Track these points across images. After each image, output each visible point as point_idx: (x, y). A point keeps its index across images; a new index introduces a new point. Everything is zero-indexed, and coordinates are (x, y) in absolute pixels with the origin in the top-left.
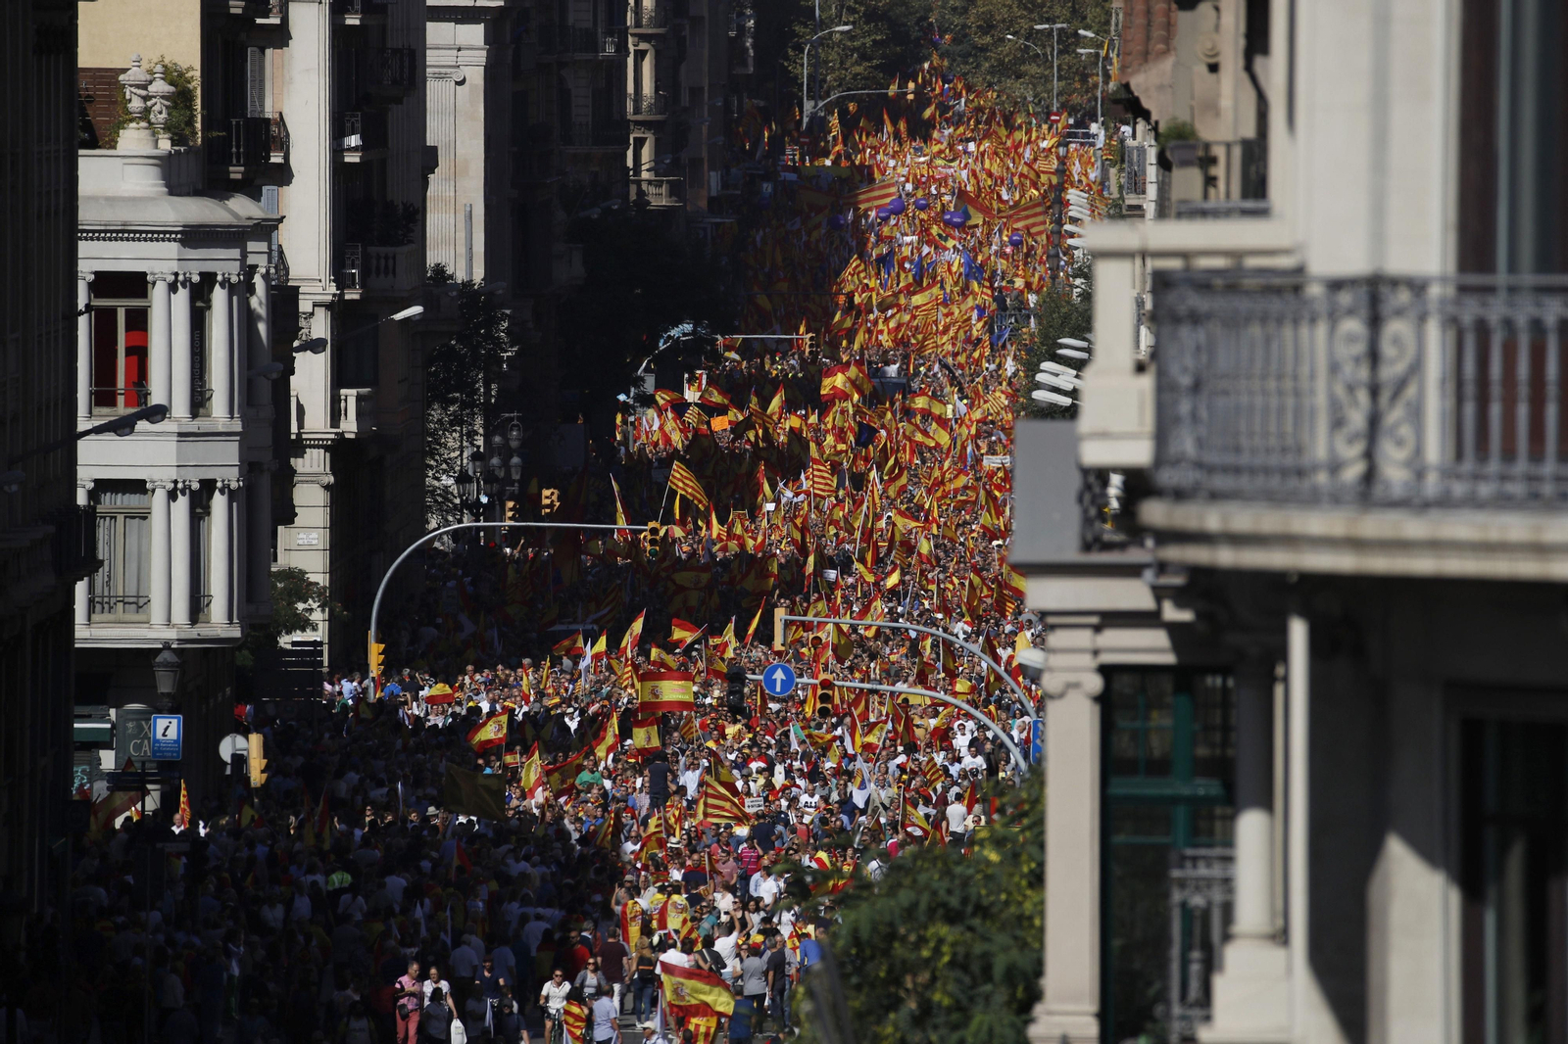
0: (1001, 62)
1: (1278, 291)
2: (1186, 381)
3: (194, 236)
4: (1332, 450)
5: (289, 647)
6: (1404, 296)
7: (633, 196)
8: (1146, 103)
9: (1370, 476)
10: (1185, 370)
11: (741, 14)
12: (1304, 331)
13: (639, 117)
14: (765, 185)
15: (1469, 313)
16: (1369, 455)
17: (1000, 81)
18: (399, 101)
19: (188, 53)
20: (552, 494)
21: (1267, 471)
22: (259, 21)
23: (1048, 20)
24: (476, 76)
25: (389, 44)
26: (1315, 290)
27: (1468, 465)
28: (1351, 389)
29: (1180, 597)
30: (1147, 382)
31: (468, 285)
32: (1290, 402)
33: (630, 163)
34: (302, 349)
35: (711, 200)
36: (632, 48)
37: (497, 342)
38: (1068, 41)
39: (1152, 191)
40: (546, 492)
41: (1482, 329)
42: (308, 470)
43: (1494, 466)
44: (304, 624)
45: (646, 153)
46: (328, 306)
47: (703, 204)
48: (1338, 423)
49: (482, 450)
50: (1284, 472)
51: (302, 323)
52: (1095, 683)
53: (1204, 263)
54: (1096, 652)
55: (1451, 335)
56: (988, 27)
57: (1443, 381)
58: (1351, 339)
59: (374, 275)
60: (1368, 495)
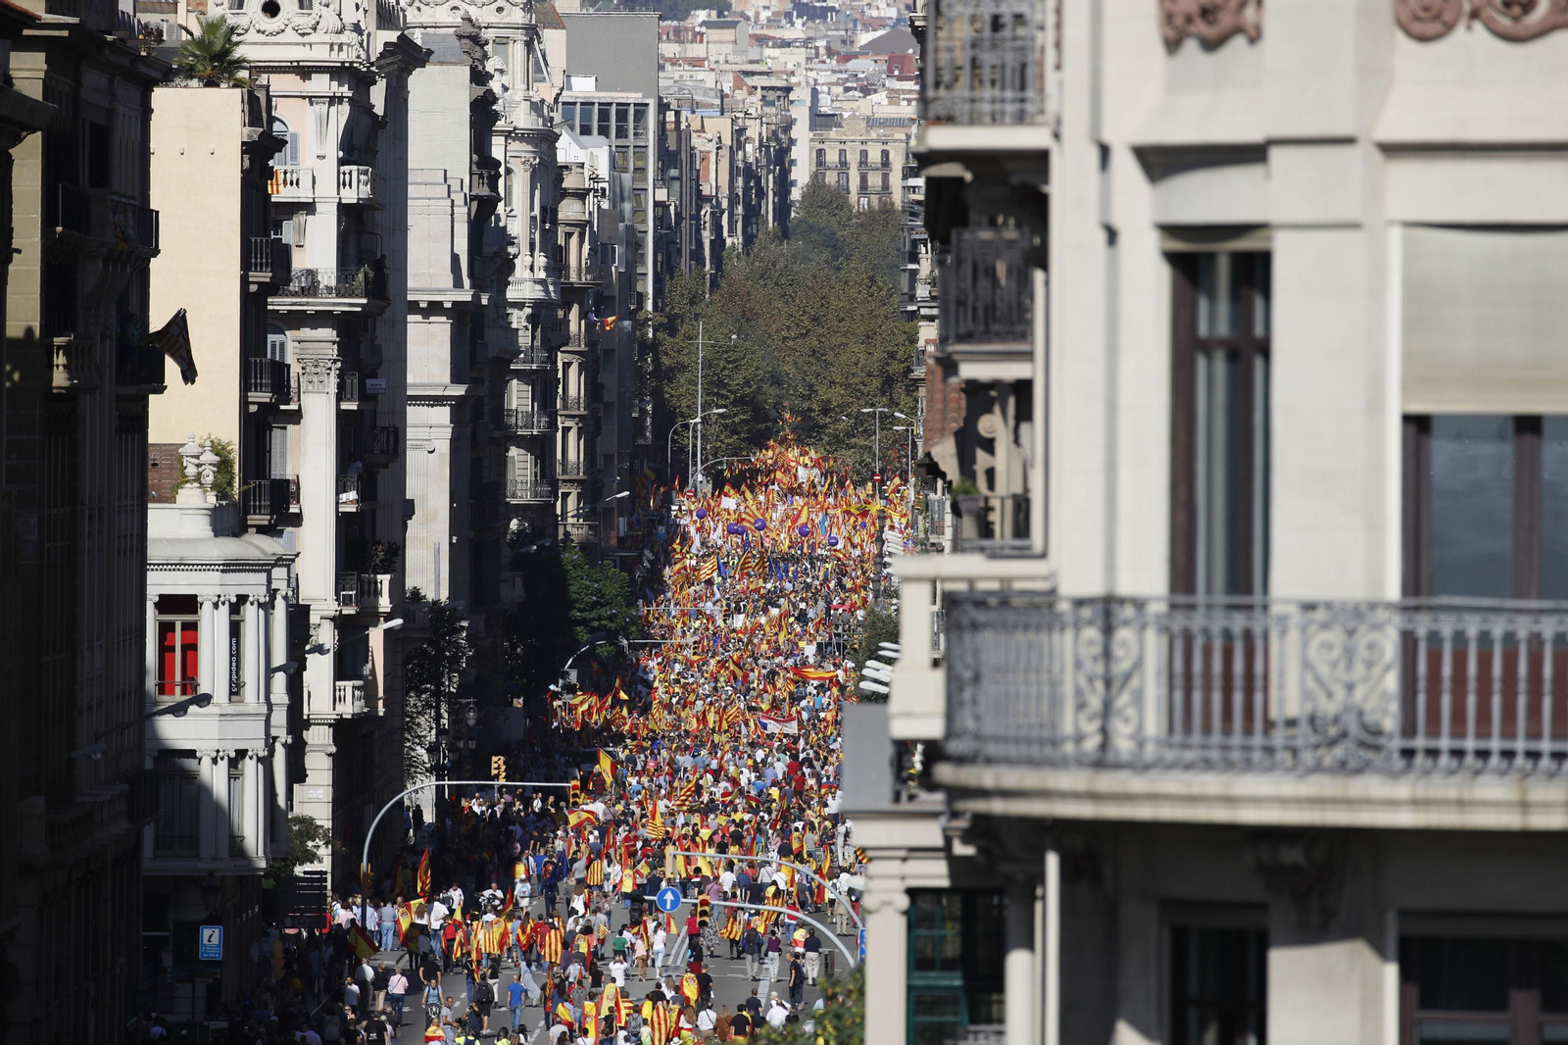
0: (836, 436)
1: (1036, 607)
2: (967, 674)
3: (230, 567)
4: (1076, 726)
5: (302, 875)
6: (1129, 611)
7: (561, 536)
8: (943, 467)
9: (1104, 746)
10: (967, 667)
11: (642, 401)
12: (1056, 637)
13: (566, 477)
15: (1179, 622)
16: (1104, 731)
17: (836, 450)
18: (386, 466)
19: (230, 433)
20: (499, 759)
21: (1028, 741)
22: (282, 407)
23: (872, 405)
24: (443, 447)
25: (378, 424)
26: (1064, 607)
27: (1178, 737)
28: (1091, 680)
29: (967, 837)
30: (939, 675)
31: (436, 603)
32: (1046, 690)
33: (559, 512)
34: (312, 651)
35: (620, 540)
36: (560, 426)
37: (458, 647)
38: (887, 421)
39: (949, 532)
40: (494, 759)
41: (1188, 638)
42: (316, 742)
43: (1196, 738)
44: (311, 857)
45: (572, 502)
46: (333, 619)
47: (614, 541)
48: (1081, 706)
49: (446, 727)
50: (1041, 742)
51: (312, 632)
52: (904, 902)
53: (982, 586)
54: (903, 878)
55: (1164, 640)
56: (825, 411)
57: (1158, 674)
58: (1090, 643)
59: (366, 596)
60: (1103, 760)
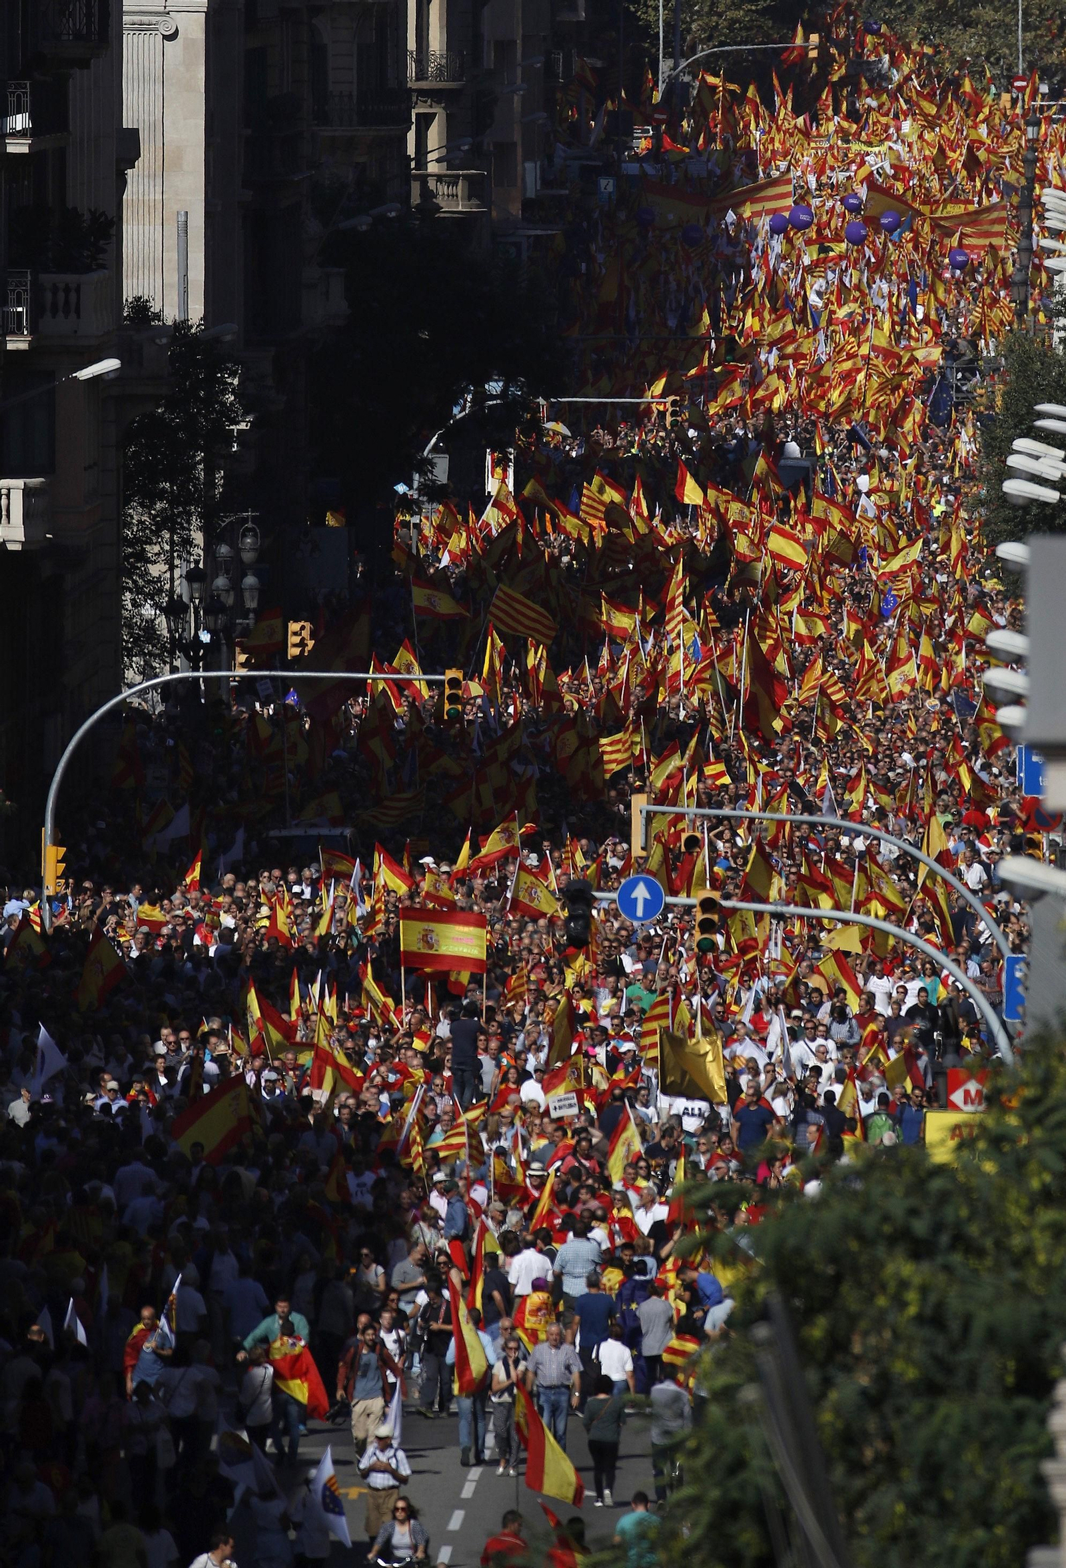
7: (415, 199)
13: (423, 85)
14: (603, 182)
18: (84, 64)
20: (303, 628)
24: (193, 28)
31: (181, 326)
33: (411, 150)
35: (528, 205)
37: (224, 409)
40: (294, 627)
45: (435, 136)
47: (516, 210)
49: (201, 566)
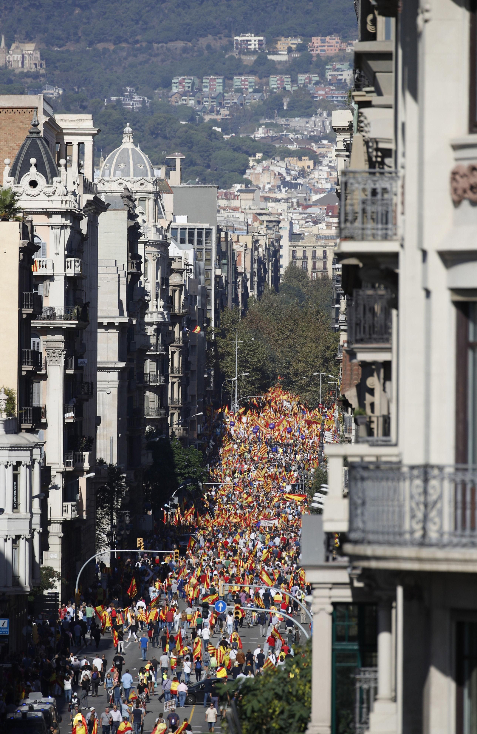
0: (301, 386)
1: (391, 469)
2: (359, 502)
3: (13, 448)
4: (411, 526)
5: (47, 594)
6: (436, 472)
7: (170, 433)
8: (350, 402)
9: (424, 536)
10: (359, 498)
11: (209, 369)
12: (401, 484)
13: (173, 406)
15: (459, 477)
16: (424, 529)
17: (301, 393)
18: (87, 400)
19: (13, 385)
20: (141, 540)
21: (388, 533)
22: (38, 372)
23: (318, 372)
24: (115, 391)
25: (84, 380)
26: (405, 469)
27: (459, 532)
28: (418, 504)
29: (360, 578)
30: (346, 502)
31: (111, 465)
32: (397, 509)
33: (169, 422)
34: (52, 488)
35: (198, 435)
36: (170, 381)
37: (121, 486)
38: (325, 379)
39: (354, 432)
40: (138, 539)
41: (464, 484)
42: (54, 531)
43: (468, 532)
44: (52, 586)
45: (176, 417)
46: (62, 473)
47: (195, 436)
48: (413, 517)
49: (116, 524)
50: (394, 534)
51: (52, 479)
52: (330, 609)
53: (367, 459)
54: (330, 597)
55: (453, 485)
56: (296, 374)
57: (450, 502)
58: (417, 486)
59: (78, 462)
60: (423, 543)
